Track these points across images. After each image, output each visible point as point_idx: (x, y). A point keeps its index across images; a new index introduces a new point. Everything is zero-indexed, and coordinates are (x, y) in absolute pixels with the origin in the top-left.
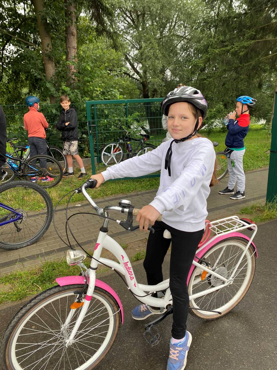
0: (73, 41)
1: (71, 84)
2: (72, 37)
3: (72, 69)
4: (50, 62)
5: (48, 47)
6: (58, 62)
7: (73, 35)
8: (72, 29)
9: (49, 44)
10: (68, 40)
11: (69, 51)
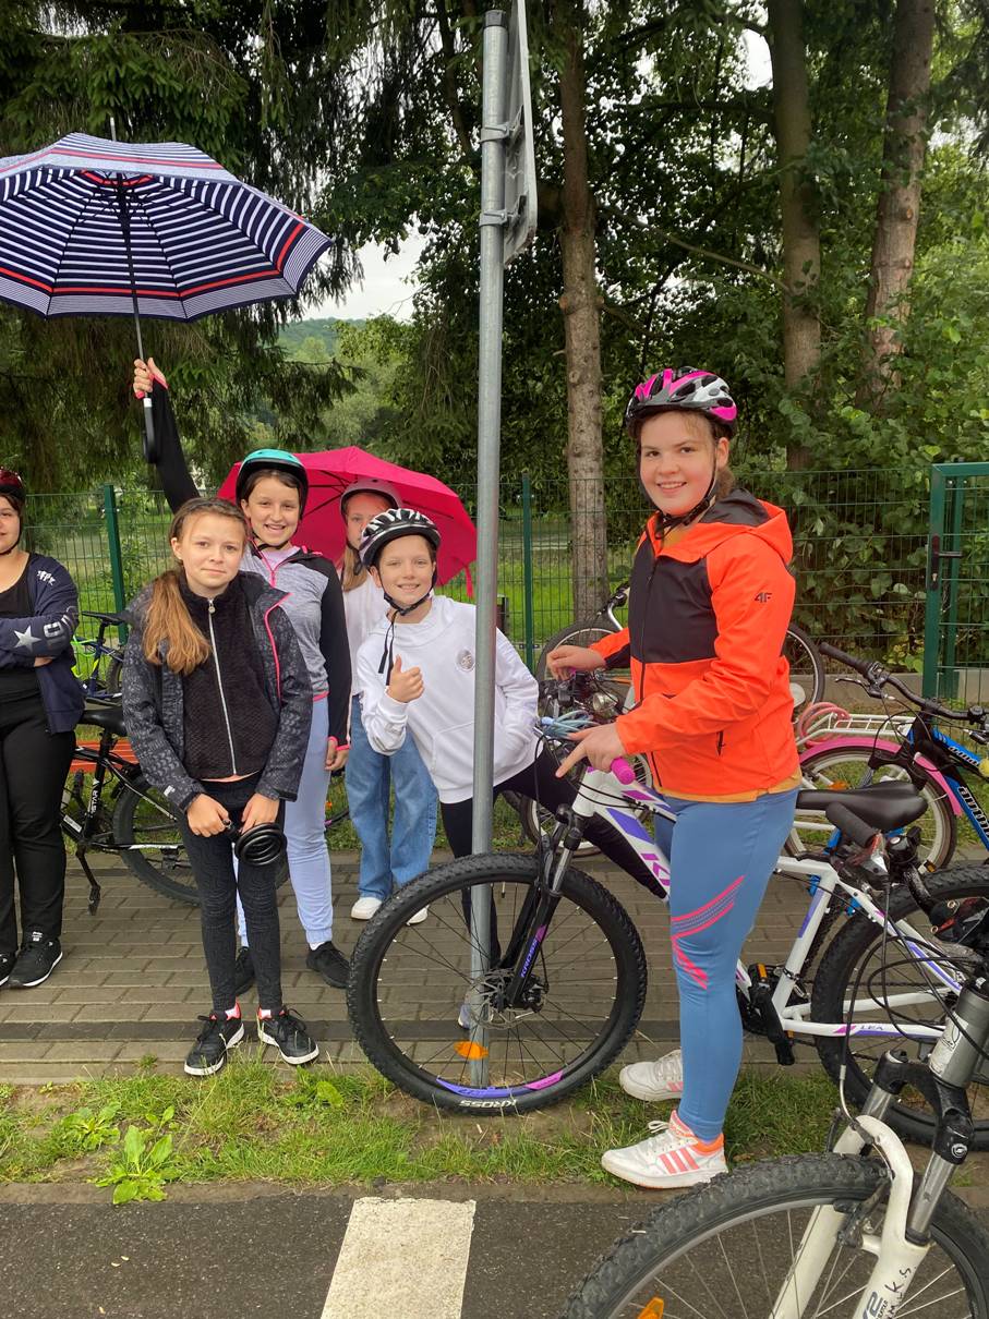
0: (901, 242)
1: (873, 396)
2: (899, 228)
3: (882, 342)
4: (805, 323)
5: (806, 271)
6: (833, 321)
7: (904, 219)
8: (902, 199)
9: (810, 263)
10: (884, 237)
11: (880, 278)
